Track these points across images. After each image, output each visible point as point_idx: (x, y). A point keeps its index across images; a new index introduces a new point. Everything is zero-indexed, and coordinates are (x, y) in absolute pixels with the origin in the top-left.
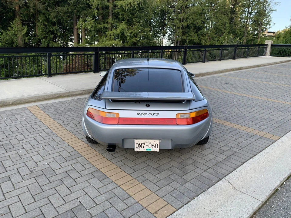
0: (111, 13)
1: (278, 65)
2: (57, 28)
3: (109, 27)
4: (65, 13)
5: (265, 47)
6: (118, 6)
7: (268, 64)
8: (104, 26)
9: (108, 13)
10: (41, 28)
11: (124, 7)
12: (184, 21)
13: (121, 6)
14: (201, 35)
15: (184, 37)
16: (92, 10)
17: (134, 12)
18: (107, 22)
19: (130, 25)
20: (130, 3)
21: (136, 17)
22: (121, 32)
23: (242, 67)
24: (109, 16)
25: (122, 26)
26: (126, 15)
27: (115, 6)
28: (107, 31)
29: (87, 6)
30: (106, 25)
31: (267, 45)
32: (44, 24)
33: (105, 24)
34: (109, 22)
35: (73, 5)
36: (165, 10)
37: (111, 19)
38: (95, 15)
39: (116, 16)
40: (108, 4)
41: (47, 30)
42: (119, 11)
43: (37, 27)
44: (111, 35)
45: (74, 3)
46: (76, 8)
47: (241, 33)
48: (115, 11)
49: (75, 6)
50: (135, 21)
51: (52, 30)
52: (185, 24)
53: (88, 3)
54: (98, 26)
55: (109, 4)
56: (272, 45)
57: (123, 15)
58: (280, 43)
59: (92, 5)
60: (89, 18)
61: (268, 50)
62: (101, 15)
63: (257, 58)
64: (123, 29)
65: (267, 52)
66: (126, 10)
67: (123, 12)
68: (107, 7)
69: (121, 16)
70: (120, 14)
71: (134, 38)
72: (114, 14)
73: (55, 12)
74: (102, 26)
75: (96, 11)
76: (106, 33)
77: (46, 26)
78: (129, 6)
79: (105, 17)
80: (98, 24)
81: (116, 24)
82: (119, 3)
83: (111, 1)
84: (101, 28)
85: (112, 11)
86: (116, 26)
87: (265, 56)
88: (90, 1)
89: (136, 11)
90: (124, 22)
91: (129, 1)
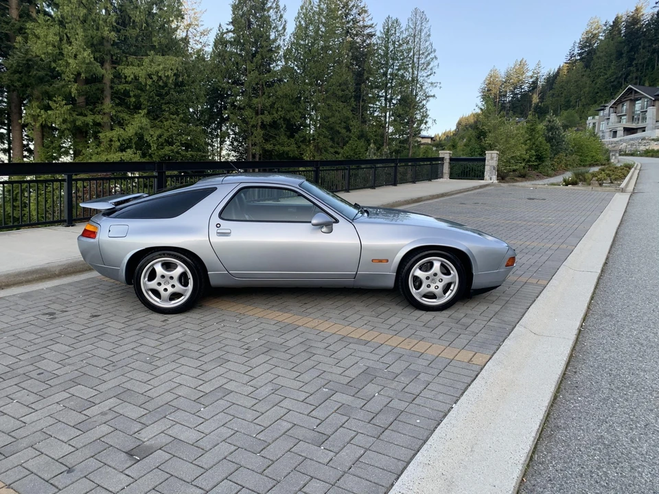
0: (108, 92)
1: (472, 192)
3: (105, 123)
5: (440, 162)
6: (126, 77)
7: (457, 192)
8: (93, 121)
9: (103, 91)
11: (142, 80)
12: (266, 112)
13: (136, 78)
14: (301, 142)
15: (268, 147)
16: (63, 83)
17: (164, 92)
18: (100, 112)
19: (156, 119)
20: (157, 72)
21: (169, 103)
22: (136, 134)
23: (421, 198)
24: (103, 99)
25: (139, 121)
26: (147, 97)
27: (118, 76)
28: (99, 132)
30: (98, 118)
31: (442, 159)
33: (96, 116)
34: (105, 111)
37: (110, 105)
38: (73, 96)
39: (121, 99)
42: (128, 87)
44: (111, 141)
45: (19, 66)
46: (22, 77)
48: (120, 87)
49: (20, 73)
52: (268, 119)
53: (55, 68)
54: (80, 121)
55: (104, 71)
56: (451, 159)
57: (137, 96)
58: (463, 155)
59: (64, 72)
60: (57, 102)
61: (446, 168)
62: (83, 95)
63: (430, 182)
64: (141, 128)
65: (444, 171)
66: (148, 87)
67: (140, 92)
68: (99, 79)
69: (134, 100)
70: (132, 94)
71: (166, 147)
72: (116, 93)
74: (89, 119)
75: (75, 86)
76: (100, 134)
78: (155, 78)
79: (93, 101)
80: (77, 115)
81: (121, 115)
82: (129, 71)
83: (107, 66)
84: (88, 124)
85: (112, 88)
86: (123, 119)
87: (441, 180)
88: (57, 64)
89: (169, 90)
90: (143, 112)
91: (153, 68)
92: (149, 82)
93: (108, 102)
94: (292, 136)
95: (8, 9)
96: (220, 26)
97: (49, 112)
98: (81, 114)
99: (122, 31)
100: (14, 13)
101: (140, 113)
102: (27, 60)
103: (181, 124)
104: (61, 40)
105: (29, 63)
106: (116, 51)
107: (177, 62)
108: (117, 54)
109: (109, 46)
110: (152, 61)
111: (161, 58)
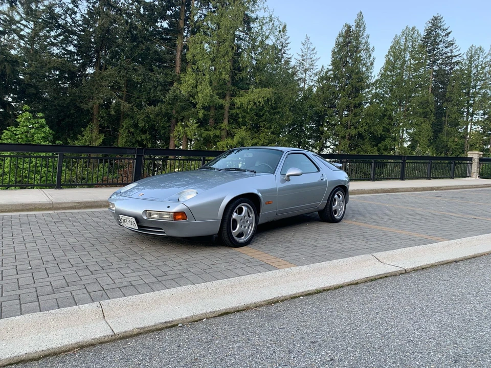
0: (226, 115)
2: (148, 138)
3: (222, 135)
4: (157, 115)
5: (468, 162)
6: (237, 104)
7: (456, 187)
8: (214, 134)
9: (223, 114)
10: (124, 137)
11: (245, 106)
12: (352, 127)
13: (241, 105)
14: (383, 150)
16: (197, 110)
17: (262, 113)
18: (220, 128)
19: (256, 133)
20: (254, 100)
21: (264, 121)
22: (239, 142)
24: (223, 120)
25: (241, 133)
27: (233, 105)
28: (219, 142)
29: (191, 104)
30: (218, 133)
31: (471, 159)
32: (129, 131)
33: (217, 131)
34: (223, 128)
35: (169, 104)
36: (321, 112)
37: (226, 124)
38: (200, 117)
39: (234, 119)
40: (221, 101)
41: (134, 141)
42: (238, 111)
43: (120, 135)
45: (170, 100)
46: (172, 107)
47: (457, 147)
48: (234, 111)
49: (171, 104)
50: (264, 126)
51: (140, 139)
52: (354, 132)
53: (192, 100)
54: (205, 133)
55: (224, 101)
56: (481, 160)
57: (244, 117)
59: (197, 103)
60: (192, 121)
61: (475, 168)
62: (211, 118)
63: (451, 179)
64: (242, 138)
65: (473, 171)
66: (248, 111)
67: (245, 114)
68: (222, 107)
69: (241, 120)
70: (240, 116)
72: (231, 116)
73: (143, 113)
74: (211, 133)
75: (202, 112)
76: (218, 143)
77: (133, 134)
78: (252, 103)
79: (218, 121)
80: (204, 130)
81: (233, 130)
82: (238, 101)
83: (228, 98)
84: (210, 136)
85: (229, 112)
86: (234, 133)
87: (470, 178)
88: (194, 98)
89: (265, 112)
90: (244, 128)
91: (252, 96)
92: (249, 107)
93: (226, 122)
94: (377, 145)
95: (175, 67)
96: (323, 67)
97: (186, 128)
98: (207, 130)
99: (238, 75)
100: (178, 69)
101: (242, 128)
102: (175, 96)
104: (197, 82)
105: (176, 98)
106: (233, 88)
107: (267, 92)
108: (234, 89)
109: (229, 85)
110: (252, 92)
111: (259, 90)
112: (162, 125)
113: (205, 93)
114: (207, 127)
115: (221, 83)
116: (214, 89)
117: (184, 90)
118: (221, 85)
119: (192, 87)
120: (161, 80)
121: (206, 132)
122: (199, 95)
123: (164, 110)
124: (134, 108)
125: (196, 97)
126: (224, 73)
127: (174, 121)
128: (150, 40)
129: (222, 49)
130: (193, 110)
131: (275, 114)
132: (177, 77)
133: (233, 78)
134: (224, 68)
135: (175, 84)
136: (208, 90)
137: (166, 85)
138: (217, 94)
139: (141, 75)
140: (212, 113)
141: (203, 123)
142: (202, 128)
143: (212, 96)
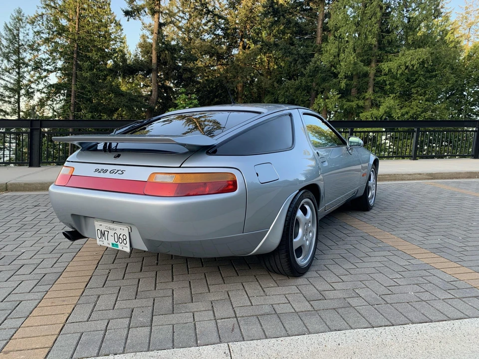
0: (371, 83)
3: (366, 106)
4: (297, 89)
6: (384, 70)
8: (357, 104)
9: (367, 83)
11: (394, 71)
13: (390, 70)
16: (338, 80)
17: (414, 78)
18: (364, 98)
19: (406, 101)
20: (406, 63)
21: (418, 87)
22: (385, 112)
24: (367, 89)
25: (389, 102)
26: (399, 84)
27: (379, 71)
28: (362, 112)
29: (332, 75)
30: (361, 103)
33: (360, 101)
34: (367, 97)
35: (309, 76)
37: (371, 93)
38: (342, 88)
39: (380, 87)
40: (366, 68)
42: (385, 78)
44: (367, 119)
45: (311, 72)
46: (312, 79)
49: (311, 76)
50: (416, 93)
53: (333, 70)
54: (347, 105)
55: (369, 68)
57: (392, 84)
59: (339, 73)
60: (333, 93)
62: (354, 87)
64: (390, 108)
66: (399, 76)
67: (394, 80)
68: (366, 75)
69: (389, 87)
70: (388, 83)
72: (377, 84)
73: (283, 89)
74: (354, 104)
75: (345, 81)
76: (361, 114)
78: (403, 67)
79: (361, 90)
80: (346, 101)
81: (379, 99)
82: (385, 66)
83: (373, 64)
84: (352, 107)
85: (374, 80)
86: (380, 102)
88: (336, 68)
89: (419, 76)
90: (392, 96)
91: (403, 59)
92: (399, 72)
93: (370, 91)
95: (316, 38)
97: (327, 100)
98: (349, 101)
99: (386, 37)
100: (319, 39)
101: (390, 96)
103: (426, 103)
104: (339, 50)
105: (317, 69)
106: (380, 52)
107: (423, 53)
108: (381, 54)
109: (376, 50)
110: (403, 55)
111: (411, 51)
112: (301, 99)
113: (348, 60)
114: (349, 98)
115: (366, 49)
116: (358, 55)
117: (324, 60)
118: (365, 51)
119: (334, 56)
120: (302, 52)
121: (348, 103)
122: (342, 63)
123: (304, 83)
124: (275, 83)
125: (338, 66)
126: (370, 37)
127: (313, 93)
128: (291, 13)
129: (369, 11)
130: (334, 80)
131: (431, 77)
132: (318, 48)
133: (379, 42)
134: (370, 31)
135: (316, 55)
136: (351, 58)
137: (306, 57)
138: (361, 61)
139: (282, 49)
140: (355, 82)
141: (344, 94)
142: (343, 99)
143: (355, 64)
